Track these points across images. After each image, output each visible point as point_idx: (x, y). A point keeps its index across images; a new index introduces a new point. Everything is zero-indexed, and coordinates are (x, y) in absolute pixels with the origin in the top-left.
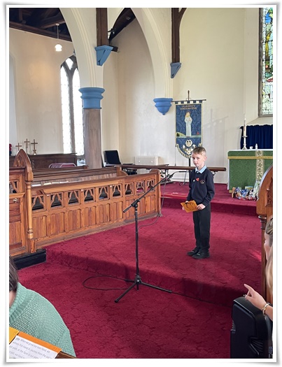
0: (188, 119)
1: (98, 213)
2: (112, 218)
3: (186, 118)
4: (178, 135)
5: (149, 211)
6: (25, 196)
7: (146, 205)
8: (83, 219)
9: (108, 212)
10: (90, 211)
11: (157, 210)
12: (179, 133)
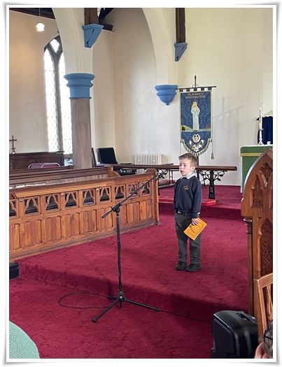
0: (195, 110)
1: (82, 220)
2: (99, 226)
3: (193, 109)
4: (183, 129)
5: (145, 218)
7: (141, 211)
8: (63, 227)
9: (94, 219)
10: (72, 218)
11: (154, 218)
12: (184, 126)
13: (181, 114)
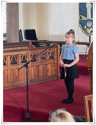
0: (89, 5)
1: (9, 74)
2: (20, 79)
3: (87, 4)
4: (81, 18)
5: (50, 74)
7: (47, 70)
9: (17, 74)
11: (56, 75)
12: (81, 16)
13: (80, 8)
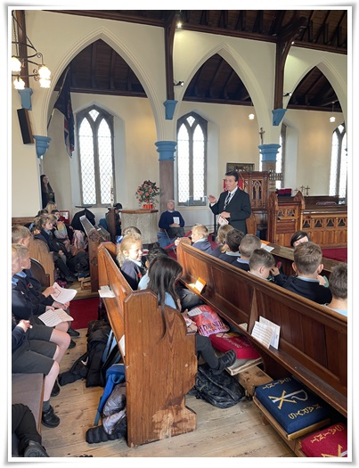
6: (299, 219)
